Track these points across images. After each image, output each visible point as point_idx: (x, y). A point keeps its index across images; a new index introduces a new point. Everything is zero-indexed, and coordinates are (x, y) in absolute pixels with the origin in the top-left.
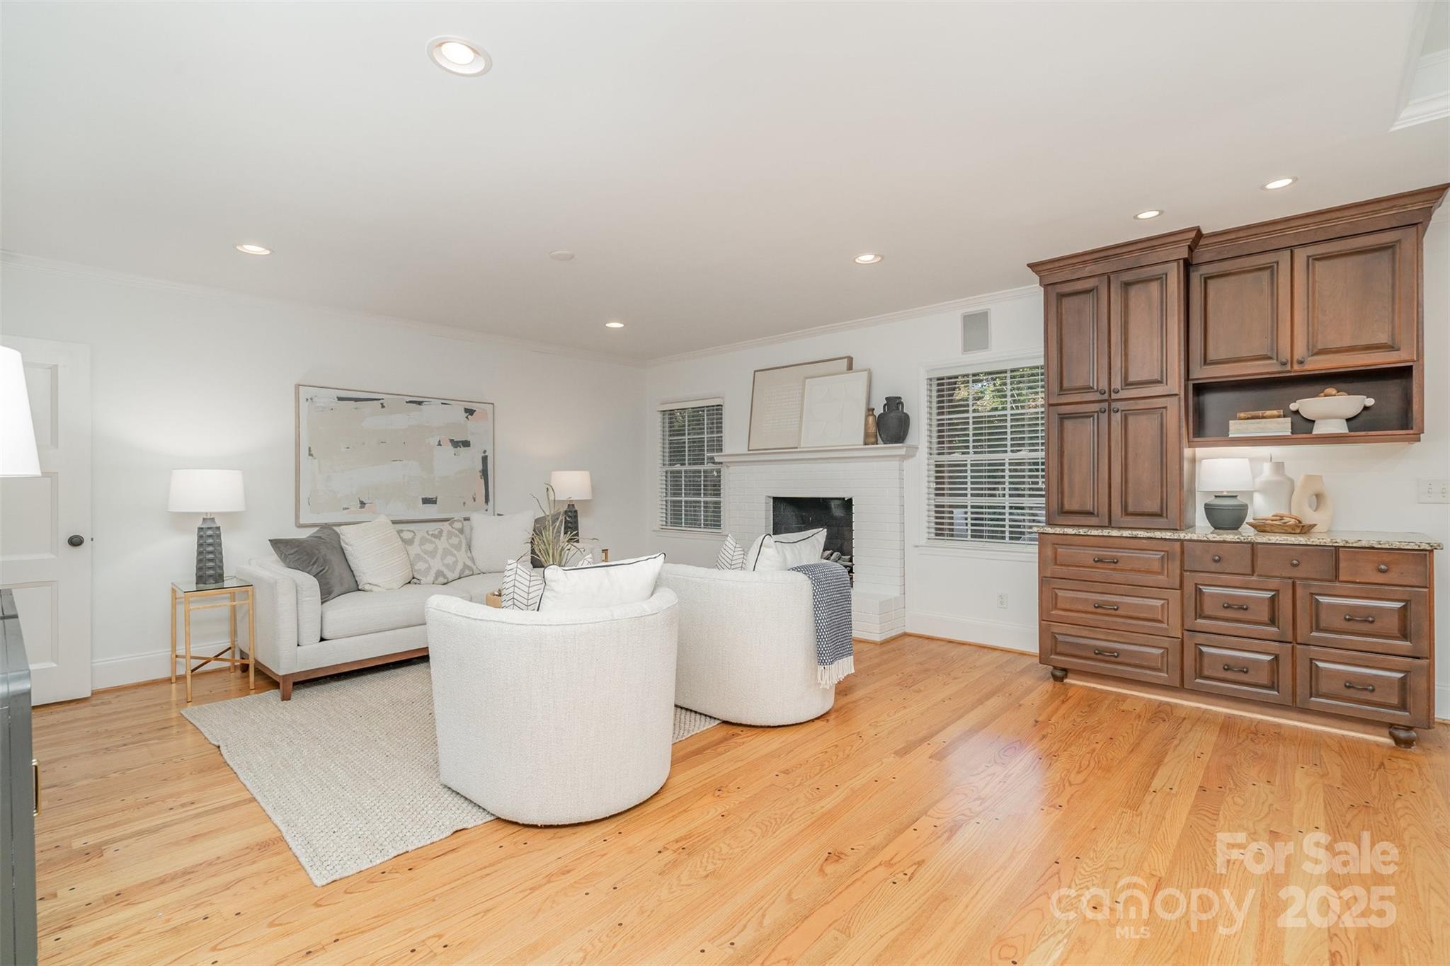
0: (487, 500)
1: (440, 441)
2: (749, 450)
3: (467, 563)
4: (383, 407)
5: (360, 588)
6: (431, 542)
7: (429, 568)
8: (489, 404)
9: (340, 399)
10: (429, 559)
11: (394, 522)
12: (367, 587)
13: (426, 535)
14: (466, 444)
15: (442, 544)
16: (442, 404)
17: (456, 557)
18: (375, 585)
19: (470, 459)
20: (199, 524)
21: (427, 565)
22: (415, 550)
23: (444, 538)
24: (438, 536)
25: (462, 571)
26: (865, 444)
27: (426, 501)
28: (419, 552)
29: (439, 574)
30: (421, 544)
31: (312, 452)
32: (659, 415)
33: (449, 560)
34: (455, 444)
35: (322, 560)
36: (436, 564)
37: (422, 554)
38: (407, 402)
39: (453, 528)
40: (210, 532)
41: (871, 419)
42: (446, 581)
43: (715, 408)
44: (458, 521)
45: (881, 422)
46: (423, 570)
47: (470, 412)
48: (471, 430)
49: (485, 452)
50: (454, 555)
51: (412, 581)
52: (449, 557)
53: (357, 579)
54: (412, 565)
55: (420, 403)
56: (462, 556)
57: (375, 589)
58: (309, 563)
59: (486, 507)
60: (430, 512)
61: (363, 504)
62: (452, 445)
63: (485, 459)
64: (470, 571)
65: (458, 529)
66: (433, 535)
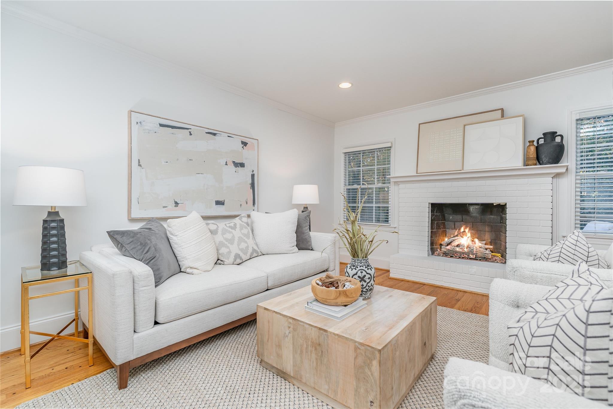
0: (255, 203)
1: (226, 162)
2: (417, 173)
3: (254, 248)
4: (191, 134)
5: (182, 270)
6: (230, 232)
7: (230, 252)
8: (256, 140)
9: (161, 125)
10: (229, 245)
12: (188, 270)
13: (225, 227)
14: (242, 165)
15: (237, 233)
16: (228, 136)
17: (247, 243)
18: (195, 268)
19: (244, 175)
20: (45, 216)
21: (228, 250)
22: (219, 238)
23: (238, 229)
24: (234, 228)
25: (252, 254)
27: (218, 203)
28: (222, 239)
29: (237, 256)
30: (223, 234)
32: (343, 155)
33: (243, 245)
34: (236, 165)
35: (154, 248)
36: (235, 249)
37: (224, 241)
38: (206, 133)
39: (242, 221)
40: (53, 225)
41: (532, 148)
42: (241, 262)
43: (386, 149)
44: (244, 217)
45: (540, 150)
46: (225, 253)
47: (245, 144)
48: (246, 155)
49: (253, 171)
50: (246, 242)
51: (218, 262)
52: (243, 243)
53: (180, 263)
54: (218, 250)
55: (215, 134)
56: (251, 242)
57: (195, 271)
58: (143, 252)
59: (253, 208)
60: (223, 211)
61: (177, 204)
62: (234, 165)
63: (253, 176)
64: (256, 253)
65: (245, 223)
66: (230, 227)
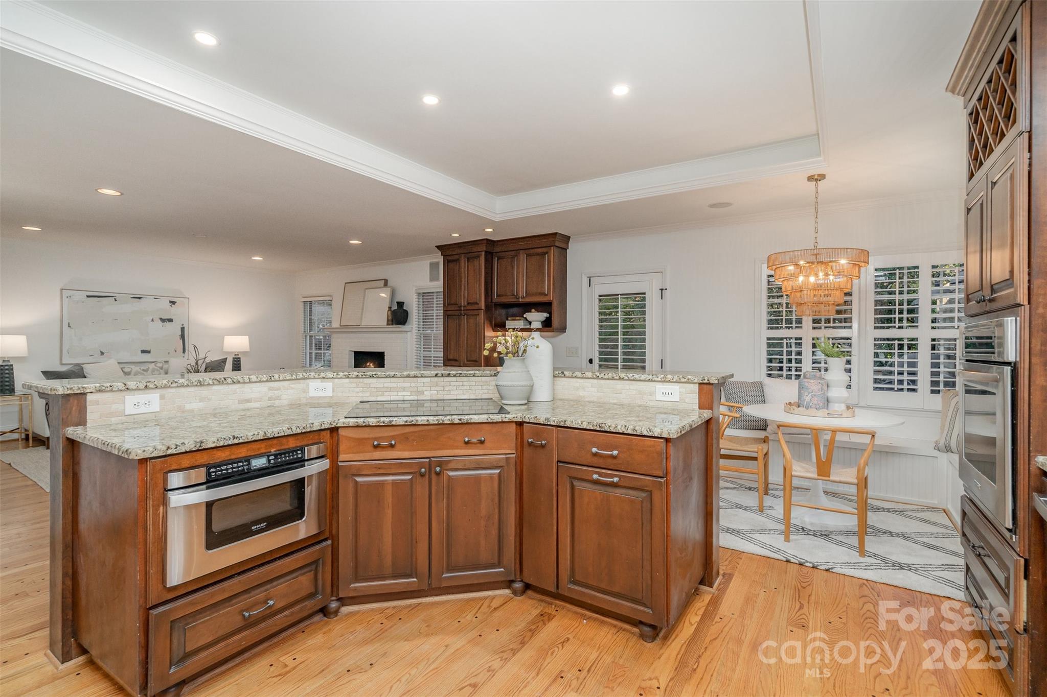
0: (184, 351)
1: (153, 319)
2: (340, 326)
4: (116, 300)
6: (142, 374)
8: (186, 298)
9: (88, 296)
11: (119, 363)
13: (139, 370)
14: (170, 320)
16: (155, 298)
19: (173, 329)
26: (387, 325)
27: (143, 352)
31: (70, 325)
34: (163, 320)
38: (131, 297)
40: (7, 367)
41: (389, 312)
43: (329, 301)
44: (160, 362)
45: (394, 313)
47: (173, 303)
48: (173, 312)
49: (183, 325)
55: (140, 298)
59: (183, 355)
60: (146, 358)
61: (102, 353)
62: (161, 321)
63: (183, 329)
65: (159, 367)
66: (143, 370)
